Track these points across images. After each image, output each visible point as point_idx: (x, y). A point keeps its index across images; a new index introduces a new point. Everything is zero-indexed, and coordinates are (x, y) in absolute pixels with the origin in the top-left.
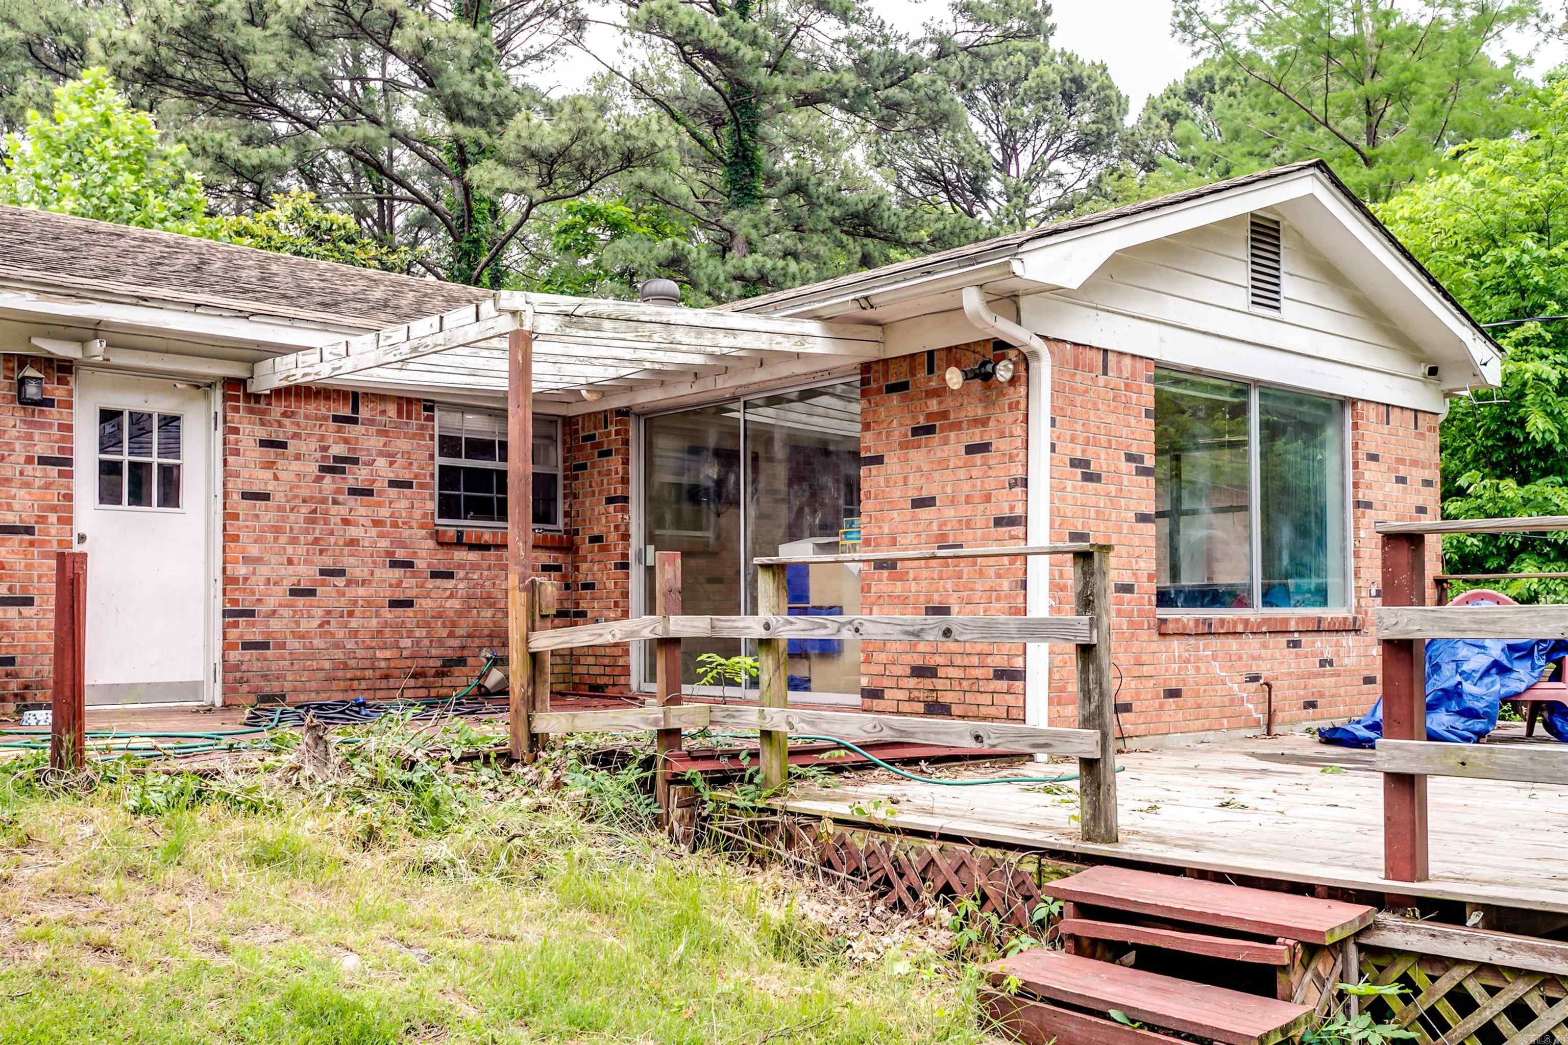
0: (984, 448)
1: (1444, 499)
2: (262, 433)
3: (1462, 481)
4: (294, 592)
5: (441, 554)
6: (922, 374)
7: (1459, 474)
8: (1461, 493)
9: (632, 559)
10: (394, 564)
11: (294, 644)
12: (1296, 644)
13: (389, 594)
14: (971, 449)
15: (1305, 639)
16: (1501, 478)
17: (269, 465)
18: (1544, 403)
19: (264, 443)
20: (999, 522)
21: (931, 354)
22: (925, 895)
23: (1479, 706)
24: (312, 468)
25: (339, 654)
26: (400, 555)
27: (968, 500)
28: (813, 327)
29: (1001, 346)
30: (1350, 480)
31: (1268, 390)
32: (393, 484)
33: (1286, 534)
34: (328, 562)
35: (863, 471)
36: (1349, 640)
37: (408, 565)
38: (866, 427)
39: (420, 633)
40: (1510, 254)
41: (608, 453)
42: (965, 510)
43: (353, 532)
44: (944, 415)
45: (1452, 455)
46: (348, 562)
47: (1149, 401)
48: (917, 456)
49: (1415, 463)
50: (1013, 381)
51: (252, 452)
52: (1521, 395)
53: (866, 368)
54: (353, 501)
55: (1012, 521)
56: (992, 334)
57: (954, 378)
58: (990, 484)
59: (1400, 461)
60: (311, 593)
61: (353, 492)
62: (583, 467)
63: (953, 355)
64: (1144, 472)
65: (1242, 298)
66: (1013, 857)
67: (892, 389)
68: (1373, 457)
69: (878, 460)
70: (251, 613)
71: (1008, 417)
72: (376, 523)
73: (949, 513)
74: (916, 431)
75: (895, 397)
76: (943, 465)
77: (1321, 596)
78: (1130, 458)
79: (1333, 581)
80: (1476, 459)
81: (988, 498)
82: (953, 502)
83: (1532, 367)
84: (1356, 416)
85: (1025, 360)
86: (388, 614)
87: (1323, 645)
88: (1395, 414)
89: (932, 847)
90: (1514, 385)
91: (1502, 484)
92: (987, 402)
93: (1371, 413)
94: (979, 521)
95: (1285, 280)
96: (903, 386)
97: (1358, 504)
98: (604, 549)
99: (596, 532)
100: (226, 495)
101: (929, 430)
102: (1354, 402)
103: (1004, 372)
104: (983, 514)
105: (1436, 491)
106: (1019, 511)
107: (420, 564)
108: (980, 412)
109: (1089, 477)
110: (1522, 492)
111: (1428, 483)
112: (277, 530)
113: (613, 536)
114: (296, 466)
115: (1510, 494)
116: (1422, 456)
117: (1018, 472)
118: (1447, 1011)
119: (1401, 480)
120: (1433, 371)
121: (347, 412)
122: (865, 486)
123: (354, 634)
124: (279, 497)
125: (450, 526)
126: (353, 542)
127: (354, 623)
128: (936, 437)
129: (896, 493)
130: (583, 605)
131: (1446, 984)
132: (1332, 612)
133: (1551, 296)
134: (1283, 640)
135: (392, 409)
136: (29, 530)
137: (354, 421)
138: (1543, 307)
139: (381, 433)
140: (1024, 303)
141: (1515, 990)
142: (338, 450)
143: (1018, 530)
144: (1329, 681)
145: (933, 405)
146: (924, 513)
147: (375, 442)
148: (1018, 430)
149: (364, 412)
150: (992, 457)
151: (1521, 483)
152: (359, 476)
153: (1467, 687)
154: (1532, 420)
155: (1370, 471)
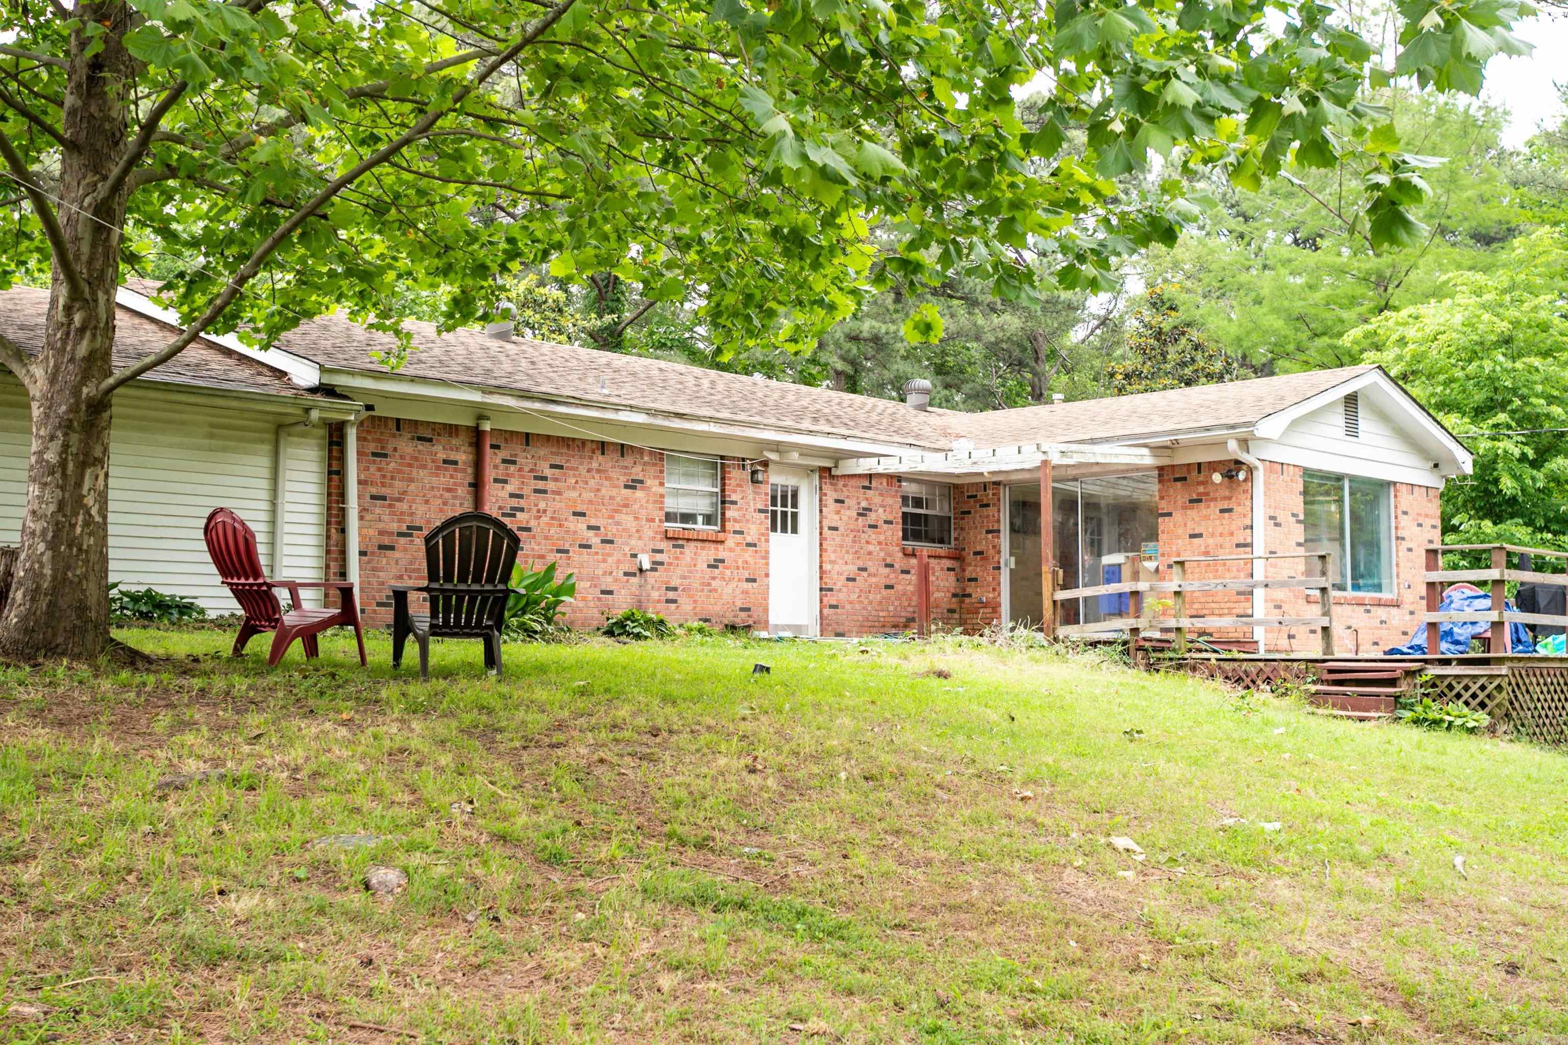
0: (1230, 510)
1: (1443, 533)
2: (836, 496)
3: (1455, 521)
4: (849, 579)
5: (905, 560)
6: (1195, 473)
7: (1453, 516)
8: (1455, 529)
9: (1002, 565)
10: (887, 566)
11: (848, 607)
12: (1368, 611)
13: (884, 581)
14: (1222, 511)
15: (1373, 609)
16: (1481, 519)
17: (838, 512)
18: (1511, 469)
19: (837, 501)
20: (1238, 546)
21: (1199, 464)
22: (1259, 682)
23: (1461, 639)
24: (854, 514)
25: (865, 613)
26: (889, 561)
27: (1221, 535)
28: (1145, 451)
29: (1238, 463)
30: (1393, 525)
31: (1353, 479)
32: (886, 522)
33: (1362, 553)
34: (860, 564)
35: (1160, 520)
36: (1394, 611)
37: (891, 566)
38: (1162, 498)
39: (897, 603)
40: (1488, 365)
41: (987, 505)
42: (1220, 540)
43: (870, 548)
44: (1207, 494)
45: (1448, 501)
46: (869, 564)
47: (1301, 488)
48: (1191, 513)
49: (1427, 516)
50: (1245, 480)
51: (831, 506)
52: (1495, 462)
53: (1161, 469)
54: (870, 531)
55: (1245, 545)
56: (1234, 457)
57: (1217, 478)
58: (1233, 527)
59: (1419, 515)
60: (854, 580)
61: (871, 526)
62: (969, 512)
63: (1213, 466)
64: (1299, 522)
65: (1341, 432)
66: (1295, 664)
67: (1176, 480)
68: (1405, 513)
69: (1169, 514)
70: (831, 590)
71: (1242, 497)
72: (880, 543)
73: (1210, 541)
74: (1191, 501)
75: (1179, 484)
76: (1207, 518)
77: (1378, 587)
78: (1294, 515)
79: (1385, 582)
80: (1465, 503)
81: (1232, 534)
82: (1213, 535)
83: (1504, 445)
84: (1396, 491)
85: (1251, 470)
86: (885, 592)
87: (1381, 612)
88: (1416, 489)
89: (1261, 664)
90: (1491, 456)
91: (1483, 523)
92: (1230, 488)
93: (1404, 490)
94: (1227, 545)
95: (1360, 421)
96: (1184, 479)
97: (1397, 538)
98: (985, 559)
99: (978, 549)
100: (821, 528)
101: (1200, 501)
102: (1395, 483)
103: (1242, 476)
104: (1230, 542)
105: (1438, 531)
106: (1249, 541)
107: (897, 566)
108: (1227, 493)
109: (1277, 525)
110: (1496, 529)
111: (1434, 527)
112: (841, 546)
113: (991, 552)
114: (848, 513)
115: (1488, 531)
116: (1431, 512)
117: (1249, 523)
118: (1446, 691)
119: (1420, 525)
120: (1436, 466)
121: (867, 484)
122: (1161, 528)
123: (871, 603)
124: (842, 529)
125: (910, 544)
126: (870, 553)
127: (871, 597)
128: (1202, 505)
129: (1180, 531)
130: (968, 591)
131: (1446, 683)
132: (1385, 595)
133: (1515, 394)
134: (1362, 608)
135: (884, 481)
136: (755, 545)
137: (869, 488)
138: (1510, 402)
139: (881, 495)
140: (1250, 443)
141: (1465, 681)
142: (864, 504)
143: (1248, 549)
144: (1385, 632)
145: (1201, 489)
146: (1196, 541)
147: (877, 500)
148: (1248, 503)
149: (874, 484)
150: (1234, 515)
151: (1495, 524)
152: (872, 518)
153: (1456, 630)
154: (1503, 480)
155: (1404, 521)
